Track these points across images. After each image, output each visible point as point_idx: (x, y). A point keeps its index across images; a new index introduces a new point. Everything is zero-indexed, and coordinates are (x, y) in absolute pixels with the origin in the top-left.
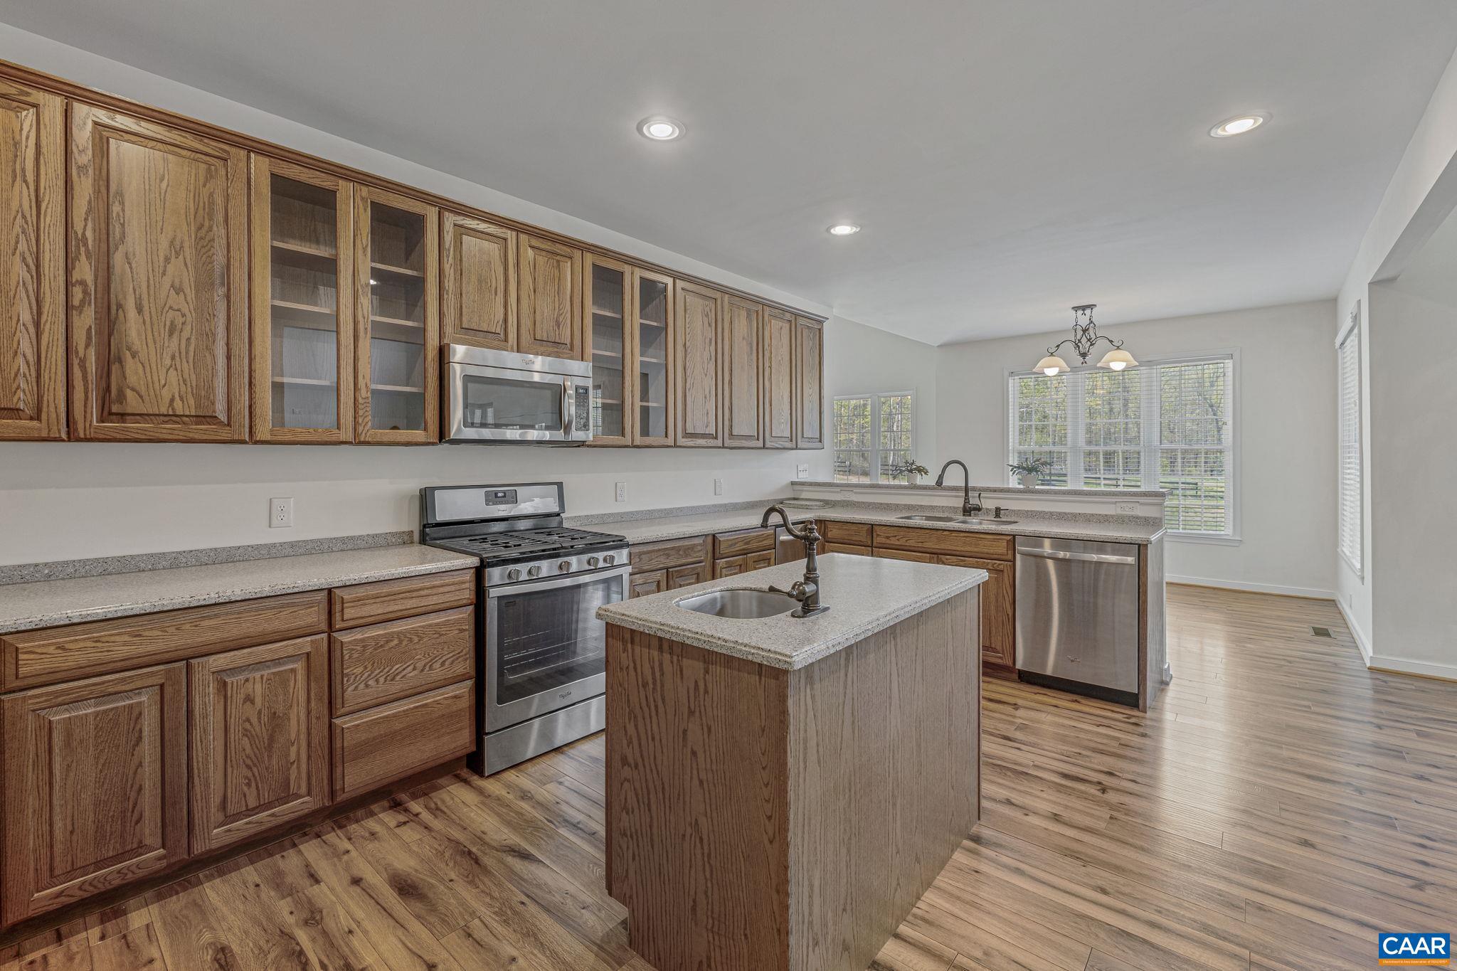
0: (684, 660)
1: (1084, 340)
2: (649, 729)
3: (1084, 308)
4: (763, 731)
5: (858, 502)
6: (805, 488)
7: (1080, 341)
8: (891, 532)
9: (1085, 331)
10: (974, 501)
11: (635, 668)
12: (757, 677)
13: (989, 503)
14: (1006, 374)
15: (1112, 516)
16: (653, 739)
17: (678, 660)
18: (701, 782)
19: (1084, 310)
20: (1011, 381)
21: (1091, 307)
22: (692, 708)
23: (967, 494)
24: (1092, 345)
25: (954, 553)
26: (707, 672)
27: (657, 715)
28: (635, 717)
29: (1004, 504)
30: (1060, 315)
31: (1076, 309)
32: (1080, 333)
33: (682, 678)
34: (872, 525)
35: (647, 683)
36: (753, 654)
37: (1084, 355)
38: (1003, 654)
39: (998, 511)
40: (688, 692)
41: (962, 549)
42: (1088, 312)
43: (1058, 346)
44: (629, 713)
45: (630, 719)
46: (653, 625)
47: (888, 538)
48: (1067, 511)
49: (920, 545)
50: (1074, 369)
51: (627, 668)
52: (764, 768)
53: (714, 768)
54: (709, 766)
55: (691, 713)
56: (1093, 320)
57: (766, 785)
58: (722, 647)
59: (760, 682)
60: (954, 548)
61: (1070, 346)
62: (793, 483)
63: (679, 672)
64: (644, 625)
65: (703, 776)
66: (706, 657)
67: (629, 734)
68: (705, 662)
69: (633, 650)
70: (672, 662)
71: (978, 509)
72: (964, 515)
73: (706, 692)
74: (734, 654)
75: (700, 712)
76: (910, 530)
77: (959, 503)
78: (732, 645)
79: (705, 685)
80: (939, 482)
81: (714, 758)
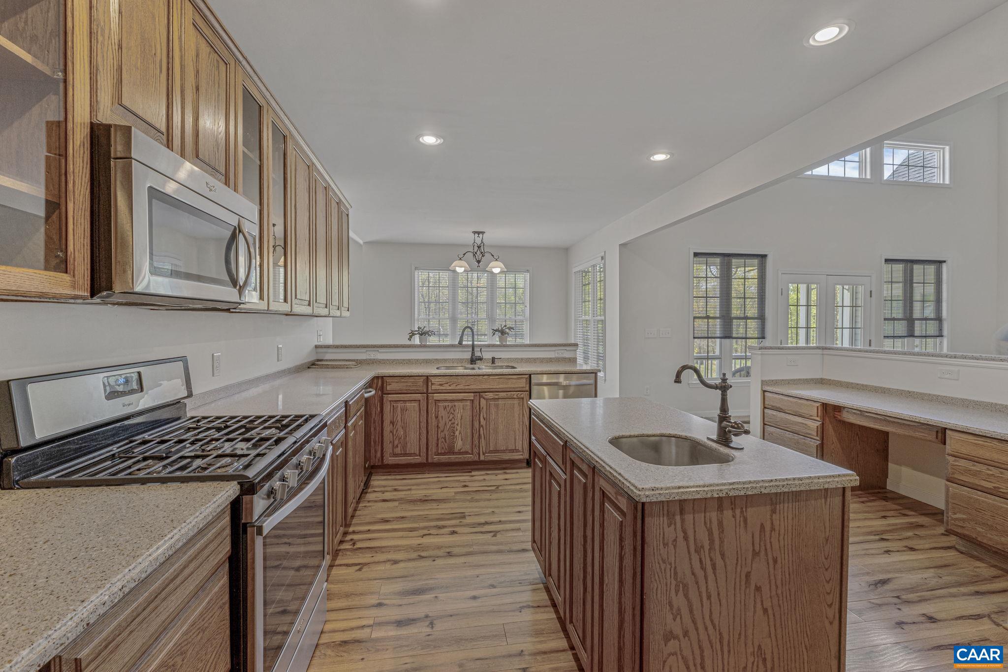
0: (749, 510)
1: (479, 253)
2: (703, 589)
3: (479, 233)
4: (827, 540)
5: (383, 360)
6: (330, 350)
7: (476, 253)
8: (443, 380)
9: (479, 247)
10: (478, 354)
11: (686, 538)
12: (823, 500)
13: (487, 355)
14: (413, 268)
15: (554, 358)
16: (709, 597)
17: (742, 512)
18: (765, 611)
19: (479, 234)
20: (416, 273)
21: (483, 233)
22: (757, 548)
23: (473, 350)
24: (483, 256)
25: (492, 390)
26: (774, 511)
27: (715, 573)
28: (685, 586)
29: (497, 355)
30: (464, 235)
31: (475, 233)
32: (476, 248)
33: (746, 527)
34: (427, 376)
35: (702, 547)
36: (829, 482)
37: (479, 262)
38: (523, 452)
39: (493, 360)
40: (753, 537)
41: (497, 387)
42: (481, 235)
43: (464, 254)
44: (677, 586)
45: (677, 592)
46: (724, 488)
47: (441, 385)
48: (530, 357)
49: (467, 387)
50: (472, 270)
51: (675, 540)
52: (826, 570)
53: (779, 592)
54: (774, 593)
55: (755, 554)
56: (484, 241)
57: (828, 582)
58: (800, 485)
59: (825, 503)
60: (491, 387)
61: (471, 254)
62: (316, 347)
63: (742, 523)
64: (712, 491)
65: (767, 604)
66: (774, 499)
67: (675, 606)
68: (772, 504)
69: (683, 521)
70: (734, 516)
71: (481, 359)
72: (471, 364)
73: (773, 529)
74: (812, 488)
75: (766, 549)
76: (459, 377)
77: (468, 355)
78: (807, 481)
79: (772, 524)
80: (460, 343)
81: (779, 582)
